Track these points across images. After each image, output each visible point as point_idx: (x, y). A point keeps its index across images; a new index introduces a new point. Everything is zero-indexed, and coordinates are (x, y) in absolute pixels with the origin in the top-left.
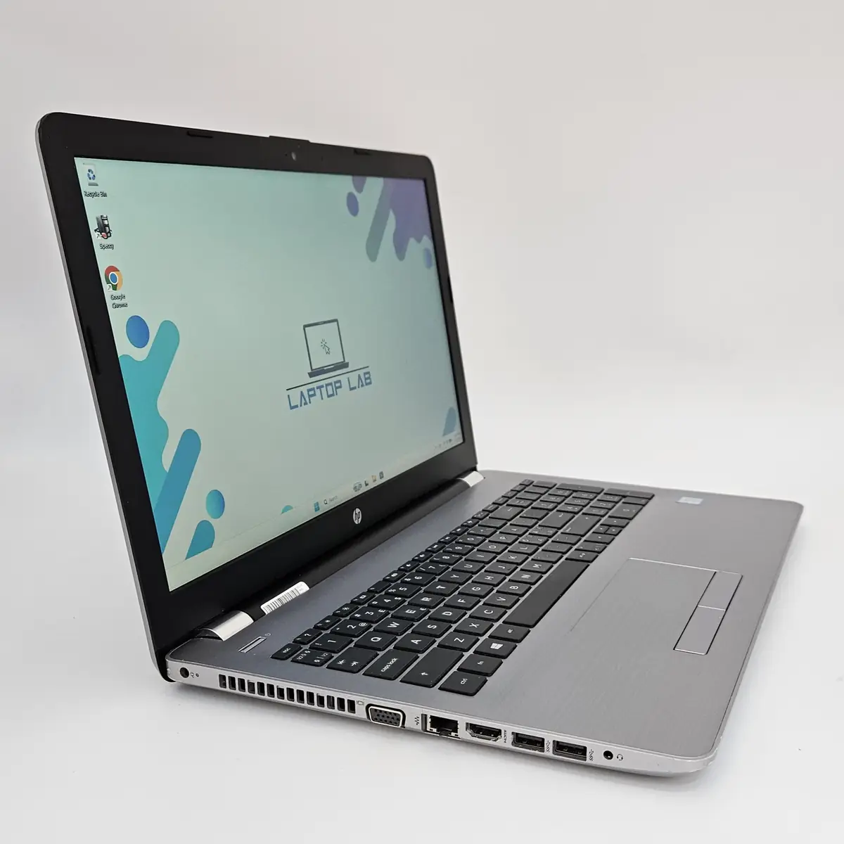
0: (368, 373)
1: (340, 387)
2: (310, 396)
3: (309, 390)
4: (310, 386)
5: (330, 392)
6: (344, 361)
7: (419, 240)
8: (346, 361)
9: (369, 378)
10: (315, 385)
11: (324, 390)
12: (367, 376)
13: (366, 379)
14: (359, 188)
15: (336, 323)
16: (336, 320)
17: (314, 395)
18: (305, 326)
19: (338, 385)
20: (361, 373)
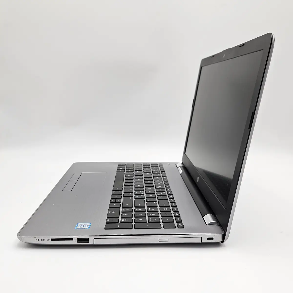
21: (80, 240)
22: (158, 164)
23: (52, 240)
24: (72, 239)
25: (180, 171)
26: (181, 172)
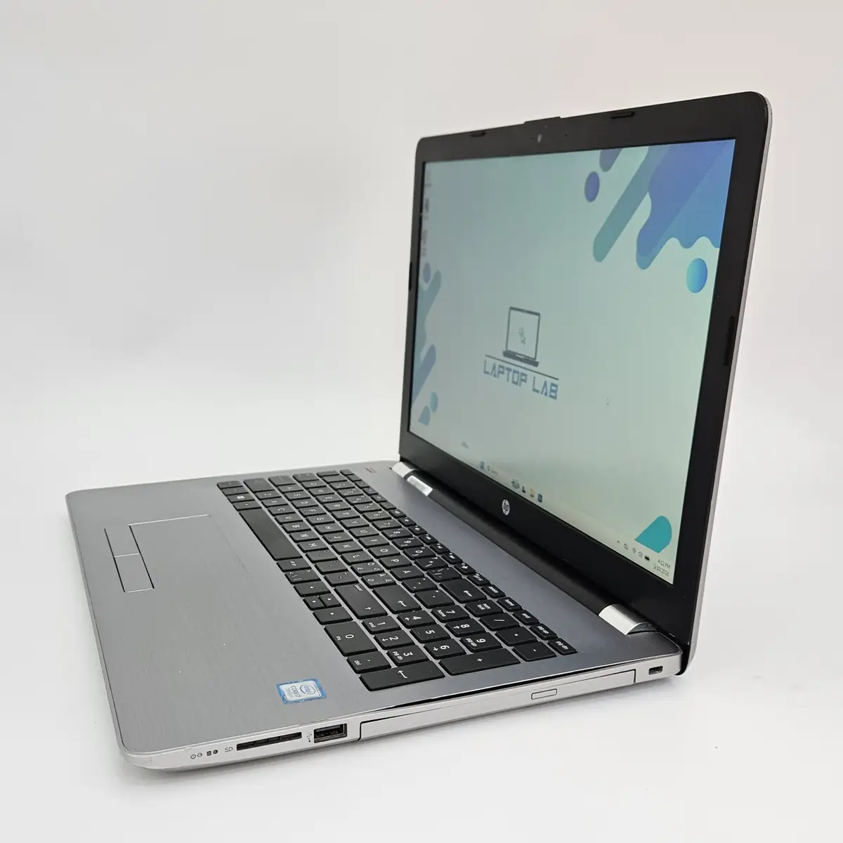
0: (556, 386)
1: (525, 381)
2: (500, 372)
3: (500, 366)
4: (502, 364)
5: (515, 380)
6: (535, 358)
7: (687, 243)
8: (537, 360)
9: (555, 392)
10: (506, 365)
11: (511, 373)
12: (554, 388)
13: (552, 391)
14: (606, 166)
15: (537, 317)
16: (538, 314)
17: (503, 373)
18: (512, 308)
19: (524, 378)
20: (550, 381)
21: (320, 734)
22: (339, 472)
23: (241, 747)
24: (298, 735)
25: (424, 488)
26: (427, 490)
